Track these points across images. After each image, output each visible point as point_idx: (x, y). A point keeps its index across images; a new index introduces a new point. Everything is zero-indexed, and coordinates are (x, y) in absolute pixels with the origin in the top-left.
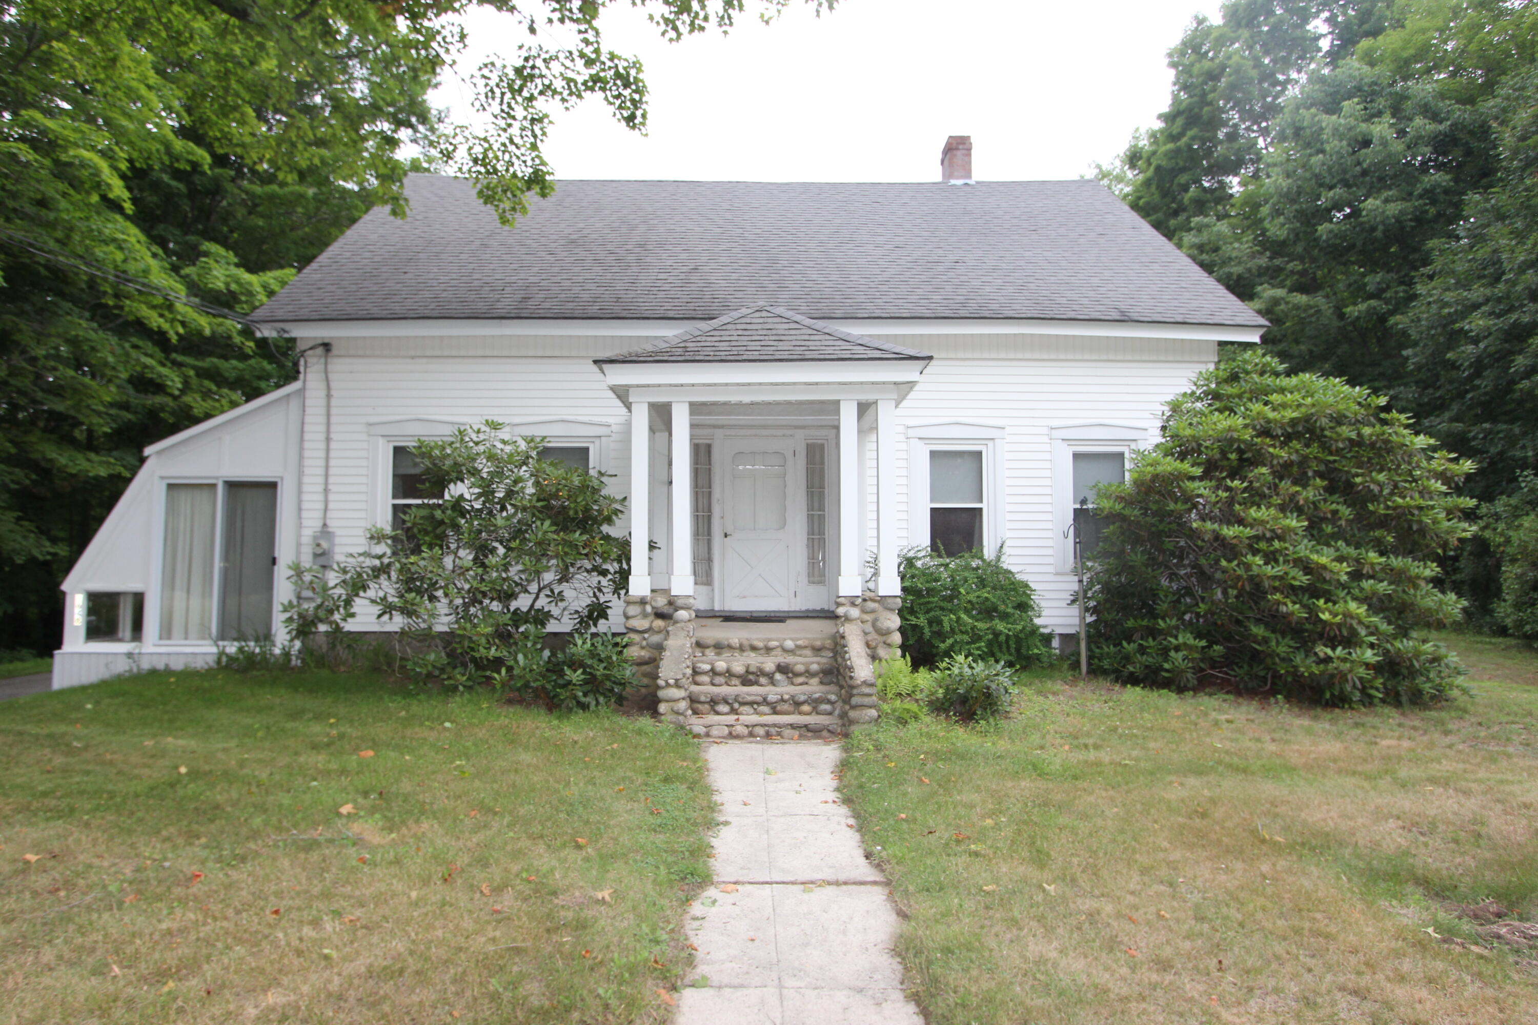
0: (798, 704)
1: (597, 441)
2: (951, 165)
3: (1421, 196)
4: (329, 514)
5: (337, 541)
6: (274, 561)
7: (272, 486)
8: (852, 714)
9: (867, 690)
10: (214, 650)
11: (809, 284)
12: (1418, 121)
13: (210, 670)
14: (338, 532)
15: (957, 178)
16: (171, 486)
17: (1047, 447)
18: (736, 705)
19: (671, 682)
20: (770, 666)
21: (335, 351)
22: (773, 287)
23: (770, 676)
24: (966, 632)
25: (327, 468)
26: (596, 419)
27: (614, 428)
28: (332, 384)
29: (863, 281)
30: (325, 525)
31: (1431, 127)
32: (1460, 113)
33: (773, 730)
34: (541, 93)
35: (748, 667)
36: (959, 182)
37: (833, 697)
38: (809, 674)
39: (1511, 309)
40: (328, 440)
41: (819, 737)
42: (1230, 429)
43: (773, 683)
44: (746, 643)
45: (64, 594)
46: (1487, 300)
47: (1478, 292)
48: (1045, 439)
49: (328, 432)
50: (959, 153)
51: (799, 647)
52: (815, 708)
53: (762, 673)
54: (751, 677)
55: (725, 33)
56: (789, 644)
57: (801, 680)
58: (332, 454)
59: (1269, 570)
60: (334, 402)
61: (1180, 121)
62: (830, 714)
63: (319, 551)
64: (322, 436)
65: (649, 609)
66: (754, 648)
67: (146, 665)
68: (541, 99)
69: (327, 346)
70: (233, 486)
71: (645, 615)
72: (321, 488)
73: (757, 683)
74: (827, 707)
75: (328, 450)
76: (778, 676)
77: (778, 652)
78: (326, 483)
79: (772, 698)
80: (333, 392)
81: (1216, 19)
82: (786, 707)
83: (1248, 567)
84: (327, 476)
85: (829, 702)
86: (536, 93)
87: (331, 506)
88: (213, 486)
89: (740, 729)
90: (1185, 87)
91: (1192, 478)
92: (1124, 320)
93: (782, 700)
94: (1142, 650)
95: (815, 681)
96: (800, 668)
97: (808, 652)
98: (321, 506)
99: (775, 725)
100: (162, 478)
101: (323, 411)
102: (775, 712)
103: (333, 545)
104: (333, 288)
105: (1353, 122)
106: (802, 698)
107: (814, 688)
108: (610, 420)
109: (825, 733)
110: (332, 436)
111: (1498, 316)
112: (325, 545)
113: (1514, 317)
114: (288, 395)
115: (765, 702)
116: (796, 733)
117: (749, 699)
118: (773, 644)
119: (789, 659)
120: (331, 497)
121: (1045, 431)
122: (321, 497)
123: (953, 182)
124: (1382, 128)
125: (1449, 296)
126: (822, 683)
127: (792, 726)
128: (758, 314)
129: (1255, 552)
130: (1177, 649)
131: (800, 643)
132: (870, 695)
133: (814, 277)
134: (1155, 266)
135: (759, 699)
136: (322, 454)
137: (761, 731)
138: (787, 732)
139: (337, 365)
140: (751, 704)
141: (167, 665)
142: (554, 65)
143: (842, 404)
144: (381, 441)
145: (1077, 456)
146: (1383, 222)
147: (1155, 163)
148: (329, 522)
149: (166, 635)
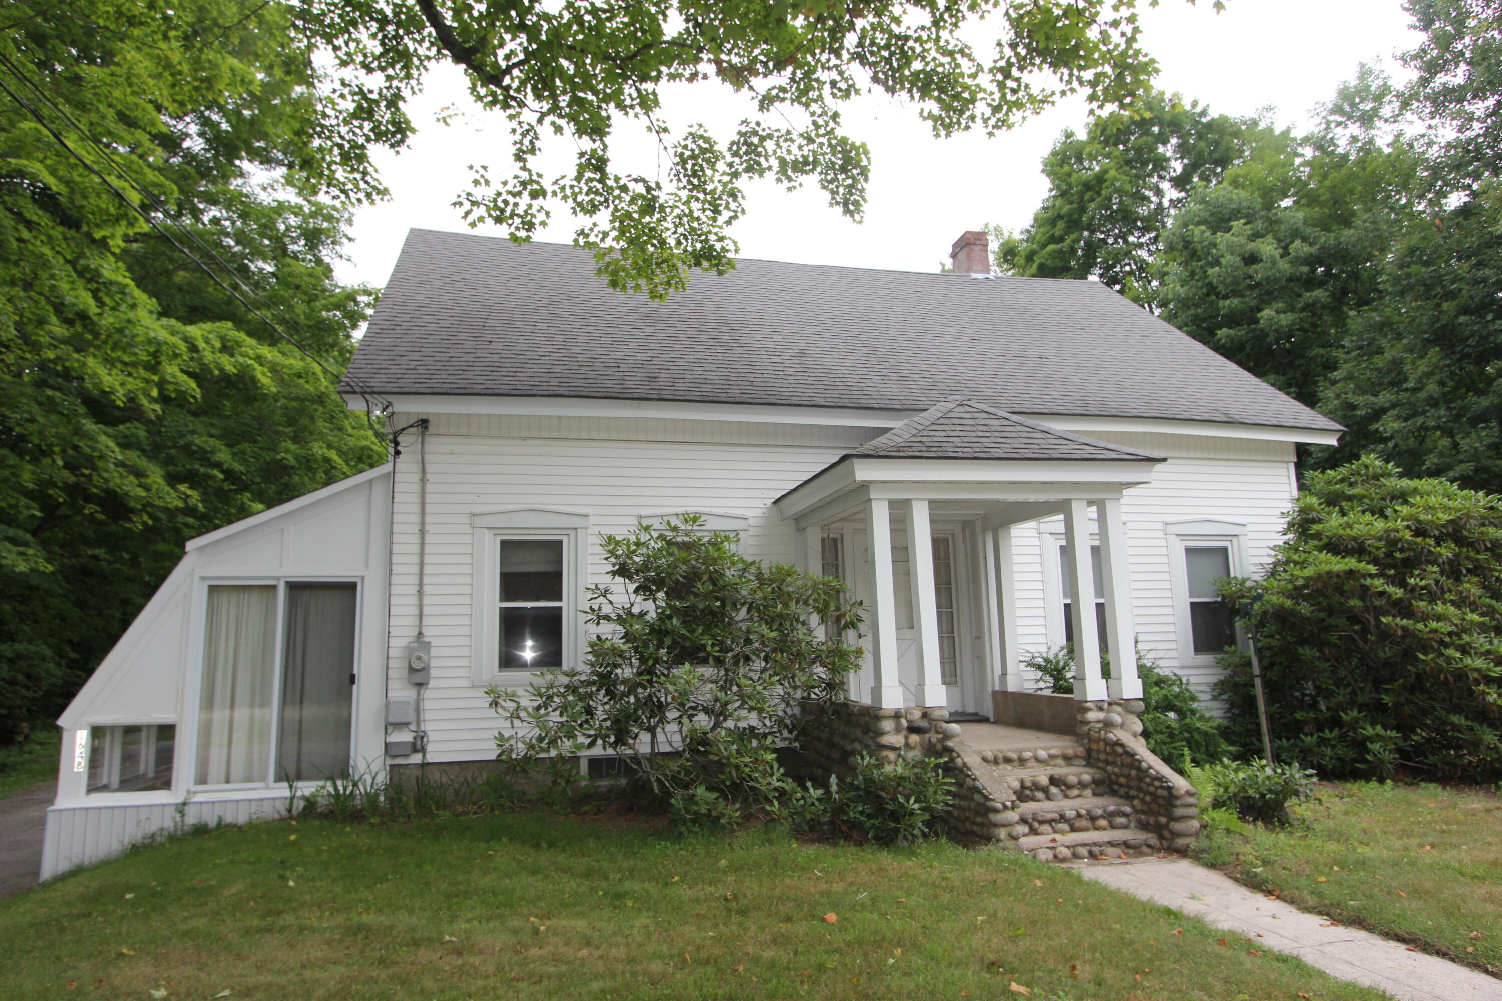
0: (1093, 818)
2: (969, 257)
3: (1303, 310)
4: (425, 621)
5: (433, 652)
6: (352, 679)
7: (348, 589)
8: (1176, 826)
9: (1191, 800)
10: (287, 793)
11: (926, 375)
12: (1298, 243)
13: (282, 819)
14: (434, 642)
15: (977, 272)
16: (212, 588)
17: (1163, 542)
18: (1036, 825)
19: (1009, 804)
20: (1044, 780)
21: (432, 429)
22: (894, 376)
23: (1045, 790)
25: (422, 565)
26: (732, 512)
27: (751, 521)
28: (428, 468)
29: (973, 374)
30: (420, 633)
31: (1307, 249)
32: (1326, 239)
33: (1096, 850)
34: (749, 169)
35: (1022, 782)
36: (981, 276)
37: (1128, 809)
38: (1082, 785)
39: (1415, 415)
40: (422, 532)
41: (1143, 854)
42: (1387, 531)
43: (1049, 798)
44: (1000, 755)
45: (59, 730)
46: (1394, 406)
47: (1385, 398)
48: (1161, 534)
49: (423, 523)
50: (977, 248)
51: (1052, 757)
52: (1110, 822)
53: (1036, 787)
54: (1028, 792)
56: (1043, 754)
57: (1075, 792)
58: (428, 549)
59: (1468, 661)
60: (429, 488)
62: (1126, 827)
63: (416, 665)
64: (416, 529)
65: (904, 723)
66: (1008, 760)
67: (191, 819)
68: (745, 176)
69: (424, 424)
70: (295, 587)
71: (898, 730)
72: (414, 590)
73: (1034, 799)
74: (1121, 820)
75: (422, 544)
76: (1054, 790)
77: (1032, 763)
78: (421, 584)
79: (1070, 814)
80: (428, 477)
82: (1084, 823)
83: (1449, 660)
84: (421, 575)
85: (1125, 815)
86: (741, 168)
87: (426, 610)
88: (274, 587)
89: (1065, 852)
90: (1063, 194)
91: (1372, 576)
92: (1230, 423)
93: (1079, 816)
94: (1322, 741)
95: (1088, 792)
96: (1073, 779)
97: (1061, 762)
98: (415, 611)
99: (1095, 844)
100: (203, 578)
101: (416, 499)
102: (1073, 829)
103: (430, 657)
104: (416, 356)
105: (1243, 241)
106: (1100, 812)
107: (1089, 802)
108: (747, 513)
109: (1145, 849)
110: (427, 527)
111: (1406, 420)
112: (425, 657)
113: (1420, 420)
114: (371, 482)
115: (1063, 818)
116: (1118, 851)
117: (1050, 816)
118: (1028, 754)
119: (1051, 771)
120: (426, 600)
121: (1160, 526)
122: (414, 600)
123: (974, 276)
124: (1267, 248)
125: (1359, 400)
126: (1095, 794)
127: (1111, 844)
128: (961, 409)
129: (1446, 645)
130: (1371, 739)
131: (1053, 751)
132: (1190, 805)
133: (925, 367)
134: (1212, 370)
135: (1057, 816)
136: (416, 549)
137: (1084, 851)
138: (1110, 850)
139: (434, 445)
140: (1050, 822)
141: (220, 819)
142: (769, 145)
143: (1074, 503)
144: (487, 534)
145: (1189, 551)
147: (1038, 260)
148: (425, 631)
149: (202, 779)
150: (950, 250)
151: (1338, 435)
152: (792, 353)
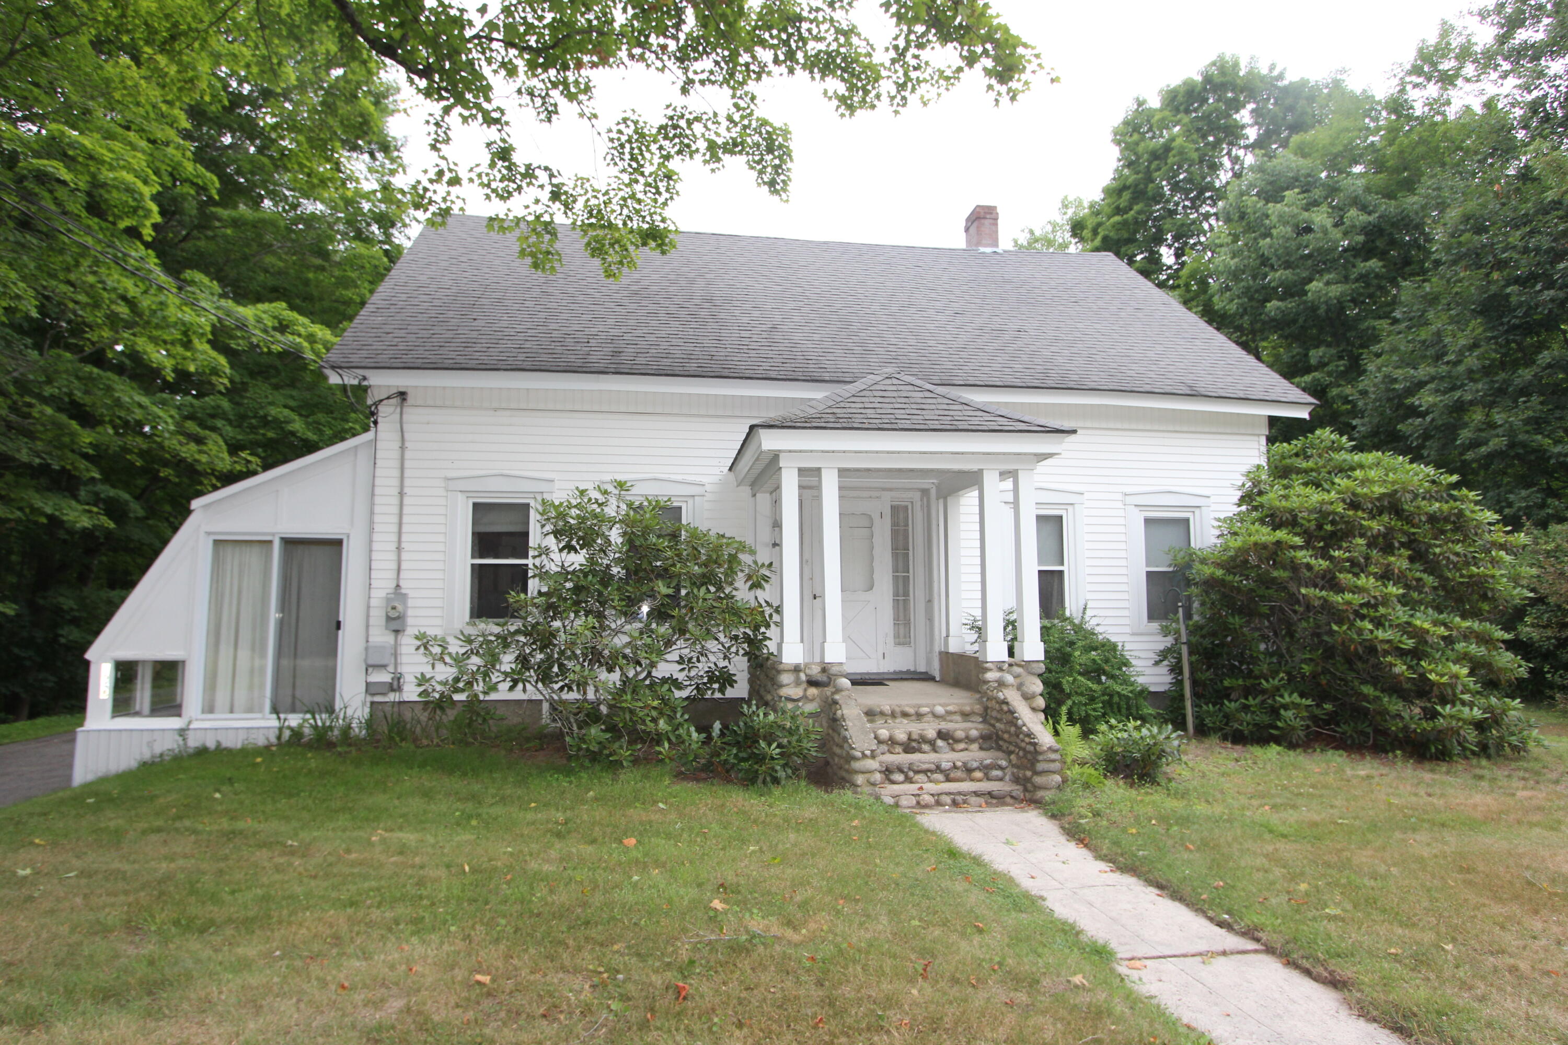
0: (969, 771)
1: (690, 501)
2: (979, 232)
3: (1357, 280)
4: (402, 575)
5: (410, 603)
6: (338, 625)
7: (337, 544)
8: (1038, 780)
9: (1053, 756)
10: (276, 723)
11: (892, 348)
12: (1353, 212)
13: (270, 745)
14: (411, 594)
15: (986, 246)
16: (217, 543)
17: (1122, 513)
18: (911, 774)
19: (868, 753)
20: (931, 734)
21: (410, 400)
22: (858, 350)
23: (932, 743)
24: (1082, 694)
25: (400, 524)
26: (689, 478)
27: (708, 487)
28: (406, 436)
30: (398, 586)
31: (1364, 218)
32: (1388, 207)
33: (959, 798)
34: (679, 152)
35: (910, 734)
36: (988, 250)
37: (1004, 763)
38: (969, 740)
39: (1453, 388)
40: (401, 494)
41: (1005, 804)
42: (1323, 503)
43: (935, 749)
44: (898, 710)
45: (87, 664)
46: (1433, 379)
47: (1424, 371)
48: (1120, 505)
49: (402, 486)
50: (987, 222)
51: (949, 713)
52: (986, 775)
53: (923, 739)
54: (914, 744)
55: (896, 112)
56: (940, 710)
57: (962, 746)
58: (406, 510)
59: (1380, 634)
60: (408, 454)
61: (1126, 195)
62: (1001, 779)
63: (393, 614)
64: (395, 491)
65: (803, 677)
66: (905, 715)
67: (193, 742)
68: (678, 158)
69: (402, 395)
70: (290, 543)
71: (798, 683)
72: (393, 546)
73: (920, 751)
74: (998, 773)
75: (401, 505)
76: (940, 743)
77: (929, 718)
78: (399, 541)
79: (945, 765)
80: (407, 444)
81: (1155, 102)
82: (959, 774)
83: (1360, 632)
84: (400, 533)
85: (1001, 768)
86: (673, 152)
87: (404, 566)
88: (270, 542)
89: (927, 799)
90: (1130, 165)
91: (1295, 548)
92: (1193, 395)
93: (955, 767)
94: (1246, 708)
95: (975, 746)
96: (960, 734)
97: (958, 718)
98: (394, 566)
99: (960, 793)
100: (209, 534)
101: (396, 464)
102: (948, 780)
103: (406, 607)
104: (402, 333)
105: (1296, 211)
106: (975, 765)
107: (974, 755)
108: (705, 480)
109: (1008, 800)
110: (406, 490)
111: (1444, 393)
112: (400, 608)
113: (1457, 394)
114: (356, 447)
115: (938, 769)
116: (981, 800)
117: (925, 767)
118: (925, 710)
119: (944, 726)
120: (404, 556)
121: (1120, 497)
122: (393, 556)
123: (982, 249)
124: (1321, 217)
125: (1398, 373)
126: (981, 748)
127: (976, 794)
128: (888, 382)
129: (1363, 617)
130: (1286, 707)
131: (950, 708)
132: (1053, 761)
133: (894, 341)
134: (1198, 342)
135: (933, 767)
136: (395, 510)
137: (947, 799)
138: (973, 800)
139: (411, 414)
140: (925, 772)
141: (219, 744)
142: (698, 128)
143: (986, 475)
144: (461, 497)
145: (1148, 521)
146: (1326, 303)
148: (402, 583)
149: (209, 708)
150: (963, 224)
151: (1310, 408)
152: (764, 327)
